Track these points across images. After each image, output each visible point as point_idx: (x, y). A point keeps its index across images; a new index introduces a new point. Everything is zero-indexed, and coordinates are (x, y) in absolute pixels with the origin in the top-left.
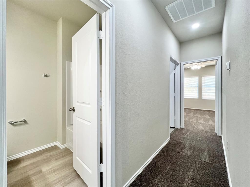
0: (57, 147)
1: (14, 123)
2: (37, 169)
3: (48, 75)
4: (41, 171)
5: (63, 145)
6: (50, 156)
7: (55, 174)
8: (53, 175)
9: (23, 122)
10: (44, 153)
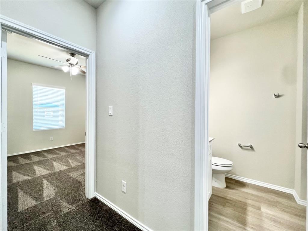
0: (293, 197)
1: (243, 147)
2: (256, 204)
3: (280, 94)
4: (259, 209)
5: (302, 200)
6: (278, 201)
7: (274, 225)
8: (270, 223)
9: (249, 148)
10: (271, 193)
